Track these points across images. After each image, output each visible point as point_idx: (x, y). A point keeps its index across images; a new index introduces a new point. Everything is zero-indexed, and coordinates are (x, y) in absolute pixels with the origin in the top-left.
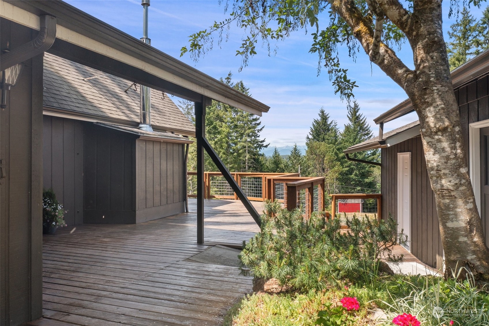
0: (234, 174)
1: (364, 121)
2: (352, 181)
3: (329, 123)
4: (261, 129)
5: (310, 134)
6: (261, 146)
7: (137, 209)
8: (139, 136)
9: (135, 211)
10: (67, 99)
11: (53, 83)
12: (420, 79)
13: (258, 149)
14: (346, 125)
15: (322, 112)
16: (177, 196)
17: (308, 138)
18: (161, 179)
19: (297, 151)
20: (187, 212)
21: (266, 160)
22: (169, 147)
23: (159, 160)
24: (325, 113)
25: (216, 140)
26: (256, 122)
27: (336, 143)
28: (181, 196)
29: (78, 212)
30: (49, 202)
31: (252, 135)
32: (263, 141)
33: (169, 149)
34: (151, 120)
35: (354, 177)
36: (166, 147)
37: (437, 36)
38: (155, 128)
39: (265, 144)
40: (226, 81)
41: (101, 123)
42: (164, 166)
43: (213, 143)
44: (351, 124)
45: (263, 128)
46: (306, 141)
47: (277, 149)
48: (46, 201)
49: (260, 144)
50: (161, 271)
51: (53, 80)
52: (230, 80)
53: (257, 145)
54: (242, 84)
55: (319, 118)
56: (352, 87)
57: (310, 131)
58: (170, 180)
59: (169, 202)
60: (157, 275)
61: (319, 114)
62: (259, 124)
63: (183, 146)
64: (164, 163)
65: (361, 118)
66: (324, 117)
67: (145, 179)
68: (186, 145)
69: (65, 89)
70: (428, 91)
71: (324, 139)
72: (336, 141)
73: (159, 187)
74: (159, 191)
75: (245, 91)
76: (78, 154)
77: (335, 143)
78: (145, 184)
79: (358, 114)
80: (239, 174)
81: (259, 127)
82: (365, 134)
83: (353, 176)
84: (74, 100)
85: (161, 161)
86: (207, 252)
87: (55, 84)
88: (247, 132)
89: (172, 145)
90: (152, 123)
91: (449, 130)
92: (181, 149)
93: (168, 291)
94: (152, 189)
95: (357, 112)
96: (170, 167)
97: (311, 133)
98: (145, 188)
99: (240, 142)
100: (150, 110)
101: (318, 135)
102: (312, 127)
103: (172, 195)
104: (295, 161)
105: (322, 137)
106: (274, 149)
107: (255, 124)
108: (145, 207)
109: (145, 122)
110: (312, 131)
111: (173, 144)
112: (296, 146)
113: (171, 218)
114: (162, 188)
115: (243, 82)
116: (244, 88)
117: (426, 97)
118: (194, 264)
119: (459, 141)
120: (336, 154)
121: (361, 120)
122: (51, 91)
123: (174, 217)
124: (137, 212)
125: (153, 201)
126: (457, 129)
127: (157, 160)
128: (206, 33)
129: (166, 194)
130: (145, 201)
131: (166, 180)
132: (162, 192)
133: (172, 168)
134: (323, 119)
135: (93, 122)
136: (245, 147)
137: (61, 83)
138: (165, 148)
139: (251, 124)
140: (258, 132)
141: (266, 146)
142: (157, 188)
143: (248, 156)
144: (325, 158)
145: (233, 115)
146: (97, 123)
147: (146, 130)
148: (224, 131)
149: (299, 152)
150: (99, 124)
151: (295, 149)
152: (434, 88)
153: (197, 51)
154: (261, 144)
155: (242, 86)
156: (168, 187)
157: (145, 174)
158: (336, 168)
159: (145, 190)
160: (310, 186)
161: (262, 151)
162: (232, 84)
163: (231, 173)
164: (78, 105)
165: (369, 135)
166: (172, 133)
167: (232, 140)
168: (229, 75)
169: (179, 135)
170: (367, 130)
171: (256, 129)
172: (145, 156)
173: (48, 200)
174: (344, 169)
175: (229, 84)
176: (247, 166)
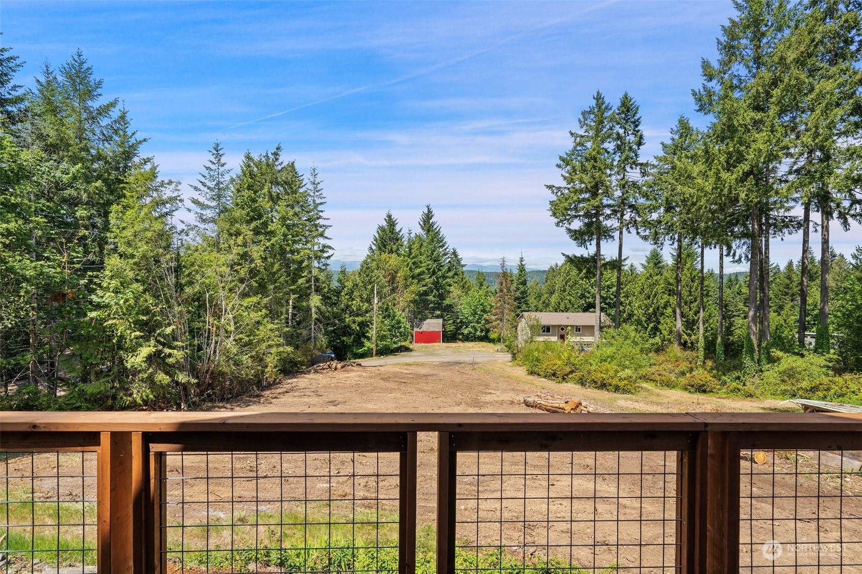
1: (439, 230)
2: (430, 304)
3: (397, 231)
5: (373, 244)
14: (418, 234)
15: (389, 216)
17: (371, 248)
24: (392, 217)
27: (411, 256)
35: (433, 299)
44: (423, 233)
46: (369, 252)
52: (278, 156)
55: (385, 224)
57: (373, 240)
61: (385, 219)
65: (435, 227)
66: (391, 222)
71: (391, 252)
72: (410, 253)
75: (298, 177)
77: (409, 255)
79: (431, 221)
82: (440, 246)
83: (431, 298)
95: (431, 219)
97: (375, 242)
101: (385, 246)
102: (377, 236)
105: (390, 248)
110: (376, 240)
120: (410, 269)
121: (436, 229)
134: (391, 225)
144: (399, 275)
158: (413, 288)
162: (282, 163)
165: (444, 248)
168: (278, 149)
170: (442, 240)
174: (421, 289)
175: (276, 163)
176: (313, 287)
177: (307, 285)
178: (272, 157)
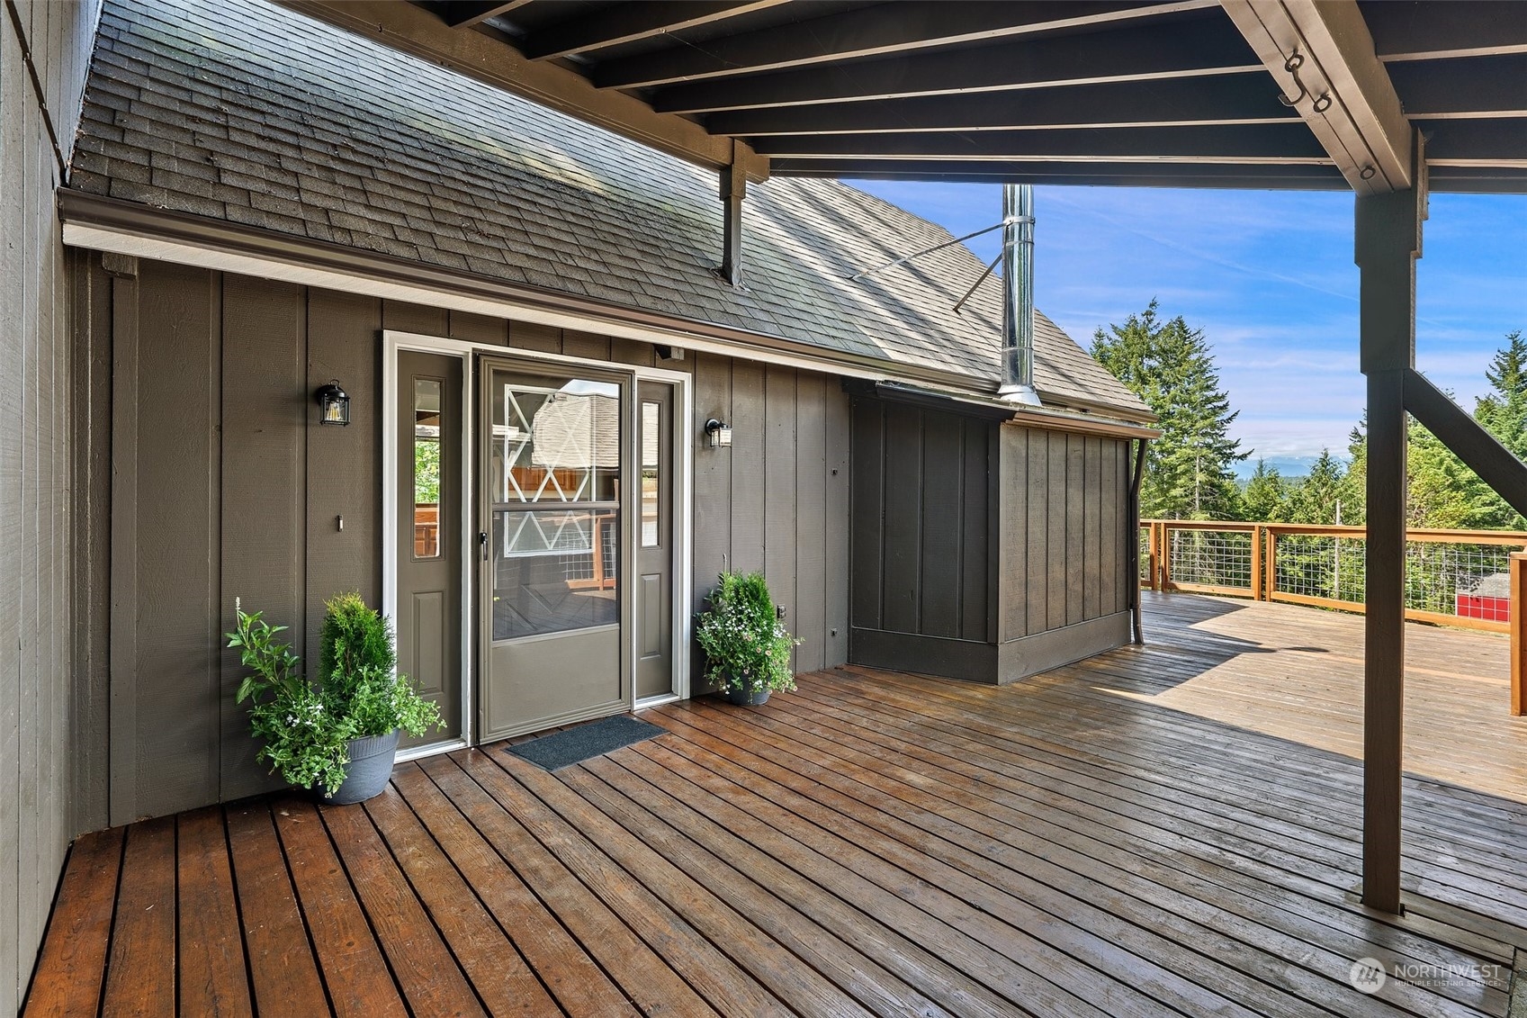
4: (1230, 419)
5: (1363, 425)
6: (1227, 458)
7: (1001, 638)
9: (995, 646)
10: (805, 316)
11: (772, 280)
13: (1221, 463)
14: (1483, 398)
16: (1112, 596)
17: (1356, 434)
18: (1069, 546)
19: (1328, 467)
20: (1139, 642)
21: (1238, 488)
22: (1091, 449)
23: (1064, 488)
26: (1216, 404)
28: (1121, 596)
29: (833, 634)
30: (749, 613)
32: (1235, 446)
33: (1089, 455)
36: (1081, 448)
39: (1238, 451)
40: (1144, 318)
41: (895, 383)
42: (1075, 510)
44: (1498, 395)
45: (1234, 415)
46: (1351, 443)
47: (1263, 463)
48: (741, 612)
49: (1226, 453)
51: (773, 274)
52: (1152, 316)
53: (1219, 453)
54: (1181, 322)
58: (1092, 547)
59: (1089, 613)
62: (1224, 407)
63: (1126, 445)
64: (1075, 496)
67: (1024, 546)
69: (803, 296)
73: (1064, 569)
74: (1064, 582)
75: (1189, 338)
76: (834, 472)
78: (1024, 562)
80: (1271, 529)
81: (1225, 415)
84: (824, 321)
85: (1070, 490)
87: (776, 283)
88: (1199, 425)
89: (1099, 441)
92: (1121, 456)
94: (1042, 577)
96: (1092, 508)
98: (1024, 575)
99: (1180, 447)
100: (1034, 343)
103: (1098, 591)
104: (1324, 490)
106: (1260, 463)
107: (1216, 408)
108: (1023, 633)
109: (1017, 378)
111: (1102, 438)
112: (1326, 455)
114: (1071, 571)
115: (1185, 319)
116: (1185, 332)
122: (763, 296)
124: (1001, 648)
125: (1045, 612)
127: (1057, 488)
129: (1081, 589)
130: (1024, 613)
131: (1081, 548)
132: (1070, 586)
133: (1098, 512)
135: (875, 382)
136: (1193, 459)
137: (792, 281)
138: (1081, 452)
140: (1223, 424)
141: (1243, 457)
142: (1057, 572)
143: (1199, 478)
146: (887, 382)
147: (1015, 395)
149: (1334, 470)
150: (891, 386)
151: (1325, 461)
154: (1228, 451)
155: (1183, 328)
156: (1086, 570)
157: (1024, 531)
158: (1450, 508)
159: (1024, 579)
161: (1230, 468)
162: (1160, 323)
166: (1085, 412)
168: (1151, 305)
171: (1217, 419)
172: (1024, 476)
173: (747, 608)
175: (1150, 326)
176: (1197, 502)
177: (1186, 500)
178: (1141, 319)
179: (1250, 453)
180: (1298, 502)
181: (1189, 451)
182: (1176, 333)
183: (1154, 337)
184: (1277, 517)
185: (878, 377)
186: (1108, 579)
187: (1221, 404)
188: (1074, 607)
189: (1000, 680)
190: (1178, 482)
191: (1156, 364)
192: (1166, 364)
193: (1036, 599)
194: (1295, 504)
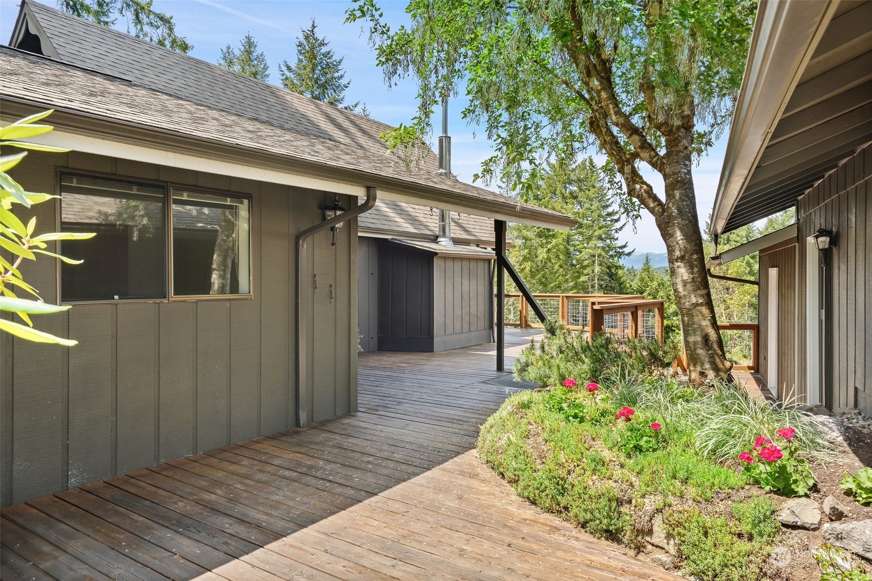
0: (559, 296)
4: (621, 228)
6: (620, 255)
7: (435, 335)
8: (437, 254)
9: (433, 338)
12: (666, 214)
13: (616, 259)
16: (482, 323)
18: (463, 302)
20: (494, 342)
21: (635, 275)
22: (473, 264)
23: (461, 279)
25: (549, 246)
26: (613, 218)
28: (487, 323)
29: (372, 338)
31: (607, 238)
32: (625, 246)
33: (471, 266)
34: (451, 232)
36: (468, 263)
37: (680, 176)
38: (456, 241)
39: (626, 250)
41: (396, 239)
42: (466, 287)
43: (545, 251)
45: (623, 225)
49: (619, 252)
50: (458, 390)
53: (615, 252)
54: (591, 160)
56: (639, 209)
58: (473, 303)
59: (472, 329)
60: (451, 392)
62: (617, 220)
63: (489, 261)
64: (466, 282)
67: (444, 301)
68: (493, 260)
70: (670, 224)
73: (461, 310)
74: (460, 316)
76: (372, 274)
78: (444, 306)
80: (566, 296)
81: (618, 225)
85: (463, 280)
86: (505, 377)
88: (596, 233)
89: (476, 261)
90: (452, 235)
91: (687, 258)
92: (486, 266)
93: (459, 402)
94: (451, 313)
96: (473, 287)
99: (585, 248)
103: (476, 321)
106: (645, 257)
107: (611, 221)
108: (444, 334)
109: (444, 235)
111: (477, 259)
113: (474, 347)
114: (464, 312)
115: (593, 157)
116: (593, 167)
117: (669, 229)
118: (488, 385)
119: (696, 267)
123: (478, 347)
124: (435, 339)
125: (453, 327)
126: (695, 256)
127: (458, 280)
128: (498, 158)
129: (469, 319)
130: (444, 326)
131: (468, 303)
132: (463, 317)
133: (476, 289)
135: (387, 239)
136: (594, 256)
138: (468, 265)
139: (604, 221)
140: (616, 232)
141: (629, 254)
142: (458, 312)
143: (597, 269)
145: (577, 208)
146: (392, 239)
147: (444, 245)
148: (562, 234)
150: (394, 241)
152: (675, 222)
153: (488, 177)
154: (621, 251)
156: (471, 312)
157: (444, 296)
159: (444, 314)
160: (633, 310)
161: (622, 262)
163: (533, 294)
164: (372, 221)
166: (478, 246)
167: (574, 246)
169: (486, 248)
171: (612, 228)
172: (444, 275)
176: (596, 285)
179: (633, 251)
180: (662, 285)
181: (591, 251)
182: (588, 168)
183: (574, 170)
184: (649, 294)
185: (389, 237)
186: (481, 316)
187: (616, 217)
188: (466, 328)
189: (435, 350)
190: (585, 272)
191: (575, 188)
192: (581, 190)
193: (449, 322)
194: (659, 286)
